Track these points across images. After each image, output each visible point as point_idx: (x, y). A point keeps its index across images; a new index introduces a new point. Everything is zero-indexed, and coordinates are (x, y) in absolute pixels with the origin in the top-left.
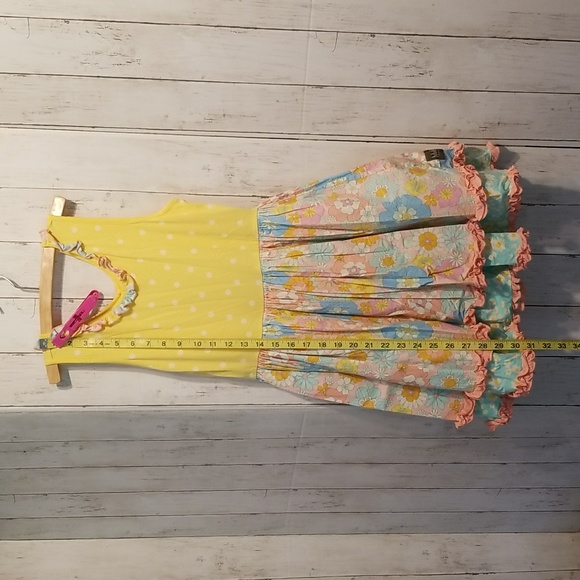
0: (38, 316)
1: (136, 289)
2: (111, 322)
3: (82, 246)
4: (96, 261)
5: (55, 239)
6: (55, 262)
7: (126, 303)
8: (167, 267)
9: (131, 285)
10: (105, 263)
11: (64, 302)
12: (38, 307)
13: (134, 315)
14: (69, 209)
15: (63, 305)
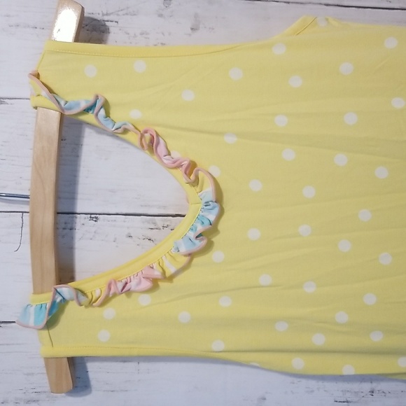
0: (26, 249)
1: (219, 198)
2: (170, 270)
3: (106, 106)
4: (133, 137)
5: (51, 91)
6: (61, 139)
7: (200, 228)
8: (289, 154)
9: (208, 191)
10: (152, 144)
11: (80, 220)
12: (27, 230)
13: (216, 255)
14: (91, 30)
15: (78, 226)
